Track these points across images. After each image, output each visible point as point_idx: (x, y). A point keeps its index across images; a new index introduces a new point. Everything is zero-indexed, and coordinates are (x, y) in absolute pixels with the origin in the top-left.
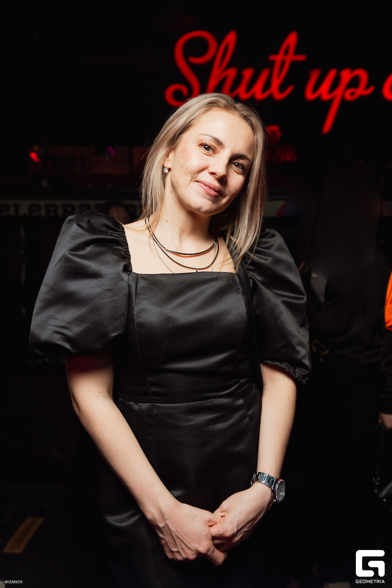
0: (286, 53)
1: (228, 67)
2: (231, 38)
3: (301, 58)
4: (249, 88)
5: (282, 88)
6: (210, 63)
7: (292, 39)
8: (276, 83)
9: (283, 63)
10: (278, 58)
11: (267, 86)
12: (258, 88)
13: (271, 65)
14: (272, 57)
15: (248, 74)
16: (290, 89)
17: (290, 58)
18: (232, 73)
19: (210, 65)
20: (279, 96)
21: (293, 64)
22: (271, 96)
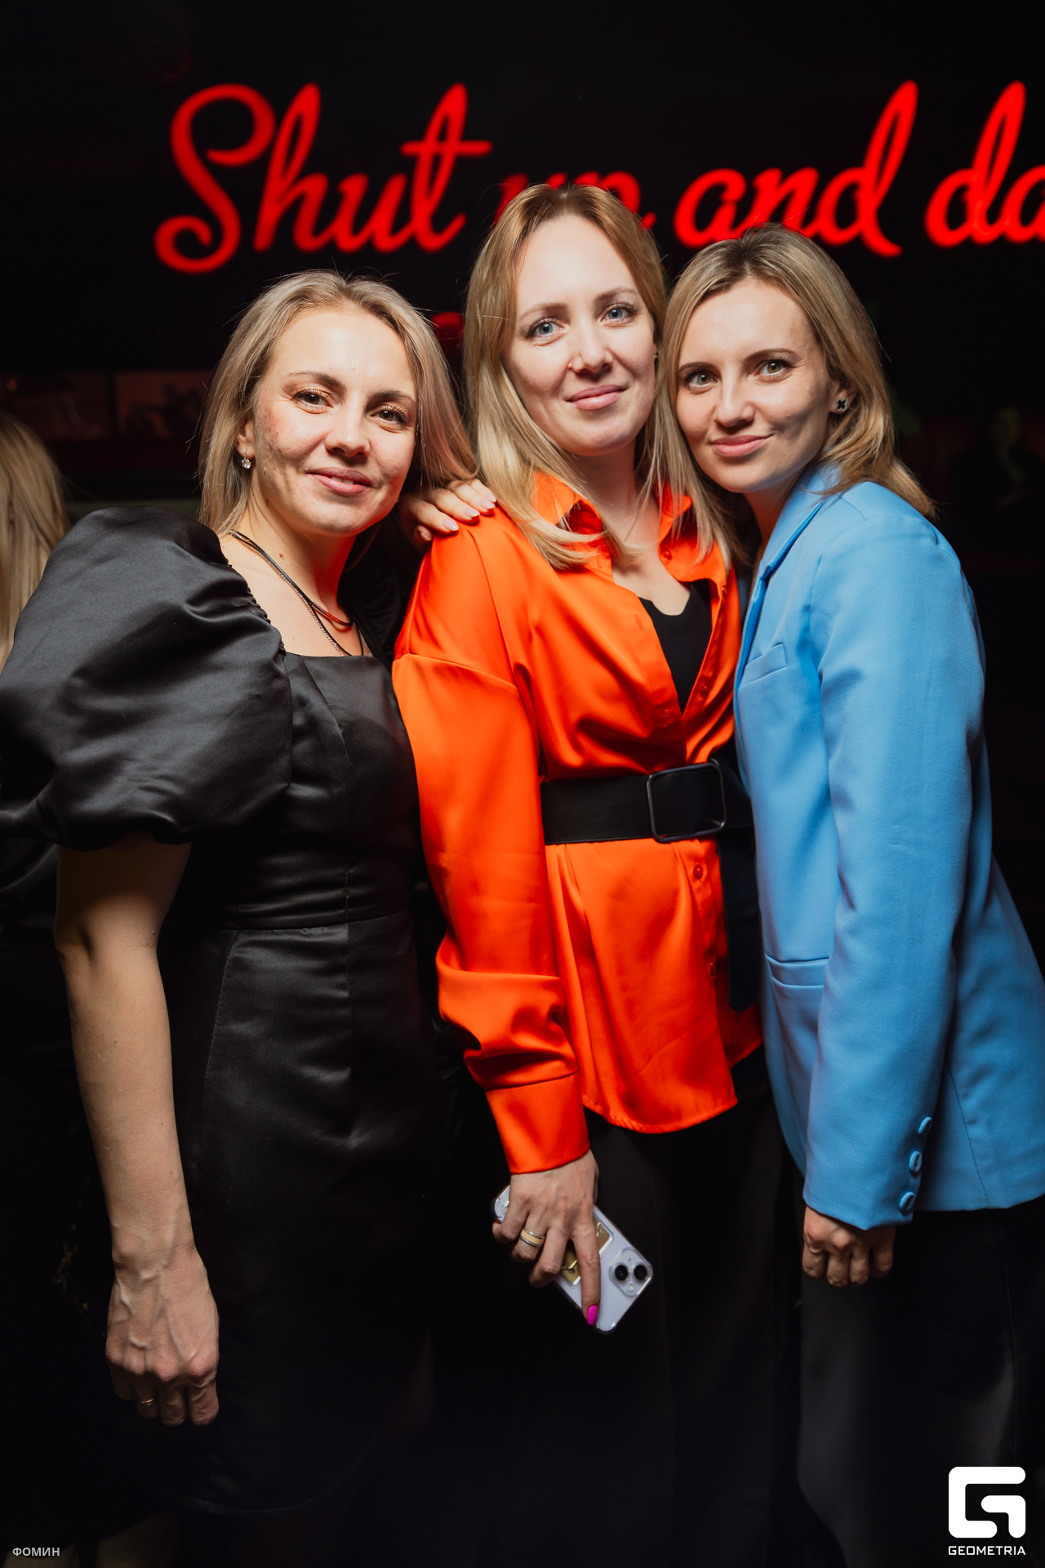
0: (442, 136)
1: (305, 172)
2: (307, 103)
3: (479, 148)
4: (360, 221)
5: (439, 222)
6: (261, 164)
7: (454, 104)
8: (423, 210)
9: (437, 161)
10: (424, 150)
11: (402, 216)
12: (380, 222)
13: (408, 166)
14: (410, 148)
15: (354, 188)
16: (457, 224)
17: (453, 147)
18: (315, 187)
19: (260, 167)
20: (432, 242)
21: (461, 162)
22: (413, 241)
